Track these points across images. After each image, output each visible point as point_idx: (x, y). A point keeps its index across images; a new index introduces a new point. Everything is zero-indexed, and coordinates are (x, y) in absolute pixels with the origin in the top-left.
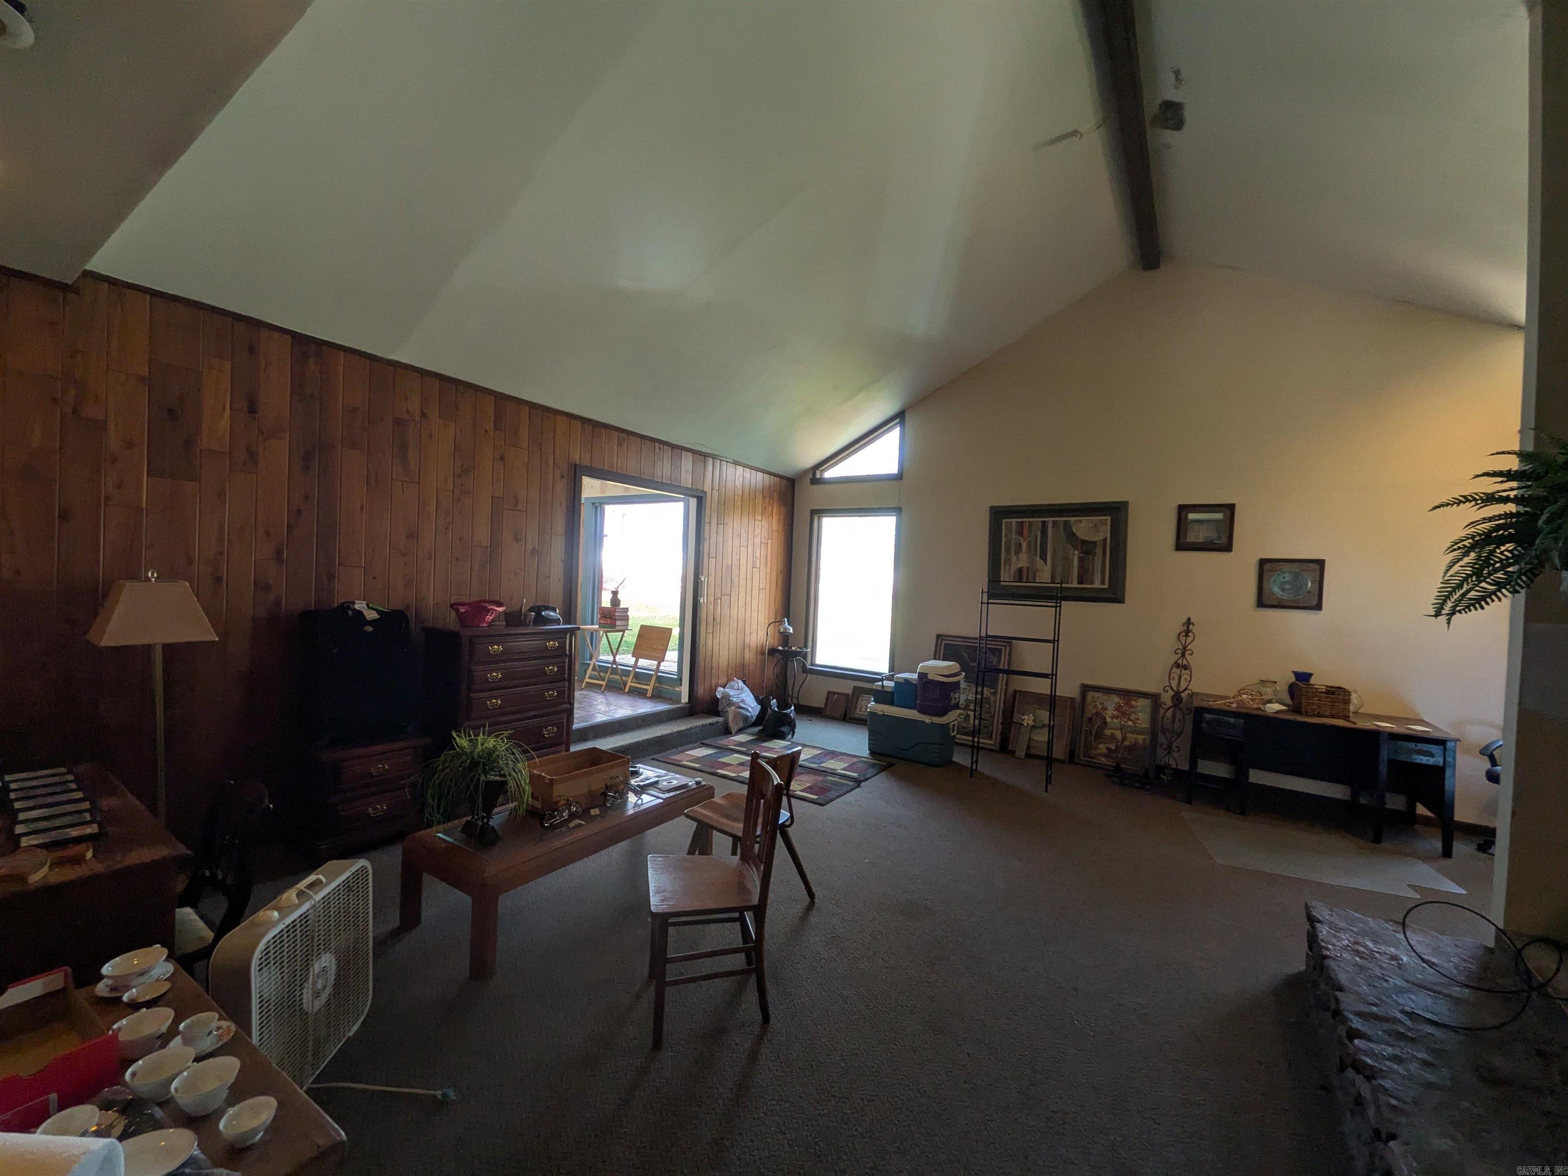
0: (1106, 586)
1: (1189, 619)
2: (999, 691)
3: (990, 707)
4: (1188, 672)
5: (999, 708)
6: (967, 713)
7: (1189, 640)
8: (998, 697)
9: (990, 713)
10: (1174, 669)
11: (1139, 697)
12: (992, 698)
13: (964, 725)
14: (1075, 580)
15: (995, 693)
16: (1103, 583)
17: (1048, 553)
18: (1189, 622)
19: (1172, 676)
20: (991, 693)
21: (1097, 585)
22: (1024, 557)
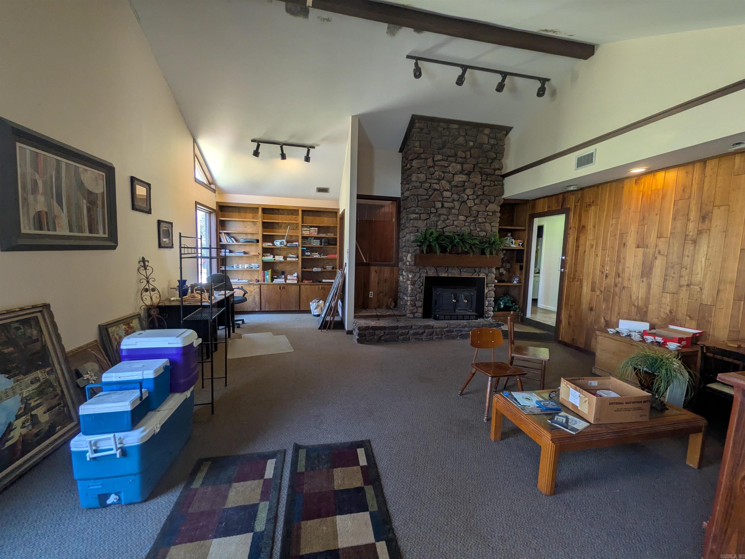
0: (106, 236)
1: (143, 258)
2: (57, 366)
3: (55, 390)
4: (156, 292)
5: (66, 381)
6: (32, 415)
7: (149, 272)
8: (59, 372)
9: (58, 395)
10: (144, 293)
11: (132, 319)
12: (52, 377)
13: (35, 431)
14: (87, 230)
15: (53, 371)
16: (104, 233)
17: (63, 198)
18: (143, 260)
19: (144, 299)
20: (48, 373)
21: (101, 235)
22: (41, 198)
